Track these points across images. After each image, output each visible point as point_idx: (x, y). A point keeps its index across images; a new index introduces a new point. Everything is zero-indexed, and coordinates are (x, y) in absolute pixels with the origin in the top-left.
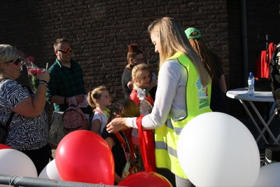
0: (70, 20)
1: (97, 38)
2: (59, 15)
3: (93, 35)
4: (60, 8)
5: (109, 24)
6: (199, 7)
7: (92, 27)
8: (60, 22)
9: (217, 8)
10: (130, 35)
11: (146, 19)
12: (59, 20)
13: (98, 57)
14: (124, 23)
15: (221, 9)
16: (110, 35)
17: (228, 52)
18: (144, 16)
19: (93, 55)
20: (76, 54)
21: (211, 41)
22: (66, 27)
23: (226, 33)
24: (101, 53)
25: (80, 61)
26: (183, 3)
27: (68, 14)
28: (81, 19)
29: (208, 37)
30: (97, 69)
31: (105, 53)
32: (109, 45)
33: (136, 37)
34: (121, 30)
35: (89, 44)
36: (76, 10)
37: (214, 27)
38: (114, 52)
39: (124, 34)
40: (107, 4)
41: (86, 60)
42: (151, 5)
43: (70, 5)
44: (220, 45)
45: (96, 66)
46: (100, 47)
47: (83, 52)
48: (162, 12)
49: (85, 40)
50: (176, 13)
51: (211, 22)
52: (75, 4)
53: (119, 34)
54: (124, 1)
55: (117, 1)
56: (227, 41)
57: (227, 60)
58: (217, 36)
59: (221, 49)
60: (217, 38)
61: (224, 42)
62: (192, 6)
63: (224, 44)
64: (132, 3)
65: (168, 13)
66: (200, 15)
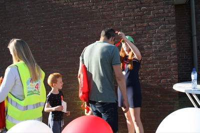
6: (150, 11)
9: (166, 11)
11: (105, 21)
14: (86, 24)
15: (170, 12)
17: (176, 49)
21: (161, 40)
23: (174, 33)
26: (137, 8)
29: (159, 37)
37: (165, 28)
39: (86, 33)
42: (109, 9)
44: (169, 44)
48: (119, 15)
50: (131, 16)
51: (161, 24)
54: (86, 6)
55: (80, 6)
56: (176, 40)
57: (176, 57)
58: (166, 35)
59: (170, 47)
60: (167, 38)
61: (173, 41)
62: (145, 10)
63: (173, 43)
64: (94, 7)
65: (124, 16)
66: (151, 18)
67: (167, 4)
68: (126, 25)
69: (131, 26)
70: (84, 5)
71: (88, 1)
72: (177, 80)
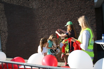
0: (40, 17)
1: (49, 22)
2: (37, 15)
3: (48, 21)
4: (37, 13)
5: (53, 18)
6: (85, 11)
7: (48, 19)
8: (37, 17)
9: (91, 11)
10: (60, 21)
12: (37, 16)
13: (50, 29)
14: (58, 17)
15: (93, 12)
16: (54, 21)
17: (96, 27)
18: (66, 15)
19: (48, 28)
20: (42, 28)
22: (39, 19)
23: (95, 20)
24: (51, 27)
25: (44, 30)
26: (79, 10)
27: (40, 14)
28: (44, 16)
30: (49, 33)
31: (52, 27)
32: (53, 25)
33: (63, 22)
34: (58, 20)
35: (47, 24)
36: (42, 13)
37: (91, 18)
38: (55, 27)
39: (59, 21)
40: (53, 11)
41: (46, 30)
42: (68, 11)
43: (41, 12)
44: (93, 24)
45: (49, 32)
46: (50, 26)
47: (45, 27)
48: (72, 13)
49: (45, 23)
50: (77, 13)
51: (89, 16)
52: (42, 11)
53: (57, 21)
54: (58, 10)
55: (56, 10)
56: (95, 23)
57: (96, 30)
58: (91, 21)
59: (93, 26)
60: (91, 22)
61: (94, 23)
62: (82, 11)
63: (94, 24)
64: (61, 11)
65: (74, 14)
66: (85, 14)
67: (92, 8)
68: (75, 17)
69: (77, 18)
70: (57, 10)
71: (59, 8)
72: (96, 39)
